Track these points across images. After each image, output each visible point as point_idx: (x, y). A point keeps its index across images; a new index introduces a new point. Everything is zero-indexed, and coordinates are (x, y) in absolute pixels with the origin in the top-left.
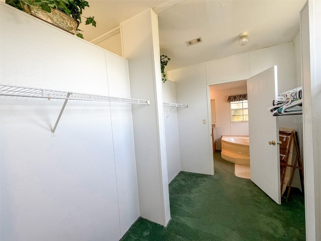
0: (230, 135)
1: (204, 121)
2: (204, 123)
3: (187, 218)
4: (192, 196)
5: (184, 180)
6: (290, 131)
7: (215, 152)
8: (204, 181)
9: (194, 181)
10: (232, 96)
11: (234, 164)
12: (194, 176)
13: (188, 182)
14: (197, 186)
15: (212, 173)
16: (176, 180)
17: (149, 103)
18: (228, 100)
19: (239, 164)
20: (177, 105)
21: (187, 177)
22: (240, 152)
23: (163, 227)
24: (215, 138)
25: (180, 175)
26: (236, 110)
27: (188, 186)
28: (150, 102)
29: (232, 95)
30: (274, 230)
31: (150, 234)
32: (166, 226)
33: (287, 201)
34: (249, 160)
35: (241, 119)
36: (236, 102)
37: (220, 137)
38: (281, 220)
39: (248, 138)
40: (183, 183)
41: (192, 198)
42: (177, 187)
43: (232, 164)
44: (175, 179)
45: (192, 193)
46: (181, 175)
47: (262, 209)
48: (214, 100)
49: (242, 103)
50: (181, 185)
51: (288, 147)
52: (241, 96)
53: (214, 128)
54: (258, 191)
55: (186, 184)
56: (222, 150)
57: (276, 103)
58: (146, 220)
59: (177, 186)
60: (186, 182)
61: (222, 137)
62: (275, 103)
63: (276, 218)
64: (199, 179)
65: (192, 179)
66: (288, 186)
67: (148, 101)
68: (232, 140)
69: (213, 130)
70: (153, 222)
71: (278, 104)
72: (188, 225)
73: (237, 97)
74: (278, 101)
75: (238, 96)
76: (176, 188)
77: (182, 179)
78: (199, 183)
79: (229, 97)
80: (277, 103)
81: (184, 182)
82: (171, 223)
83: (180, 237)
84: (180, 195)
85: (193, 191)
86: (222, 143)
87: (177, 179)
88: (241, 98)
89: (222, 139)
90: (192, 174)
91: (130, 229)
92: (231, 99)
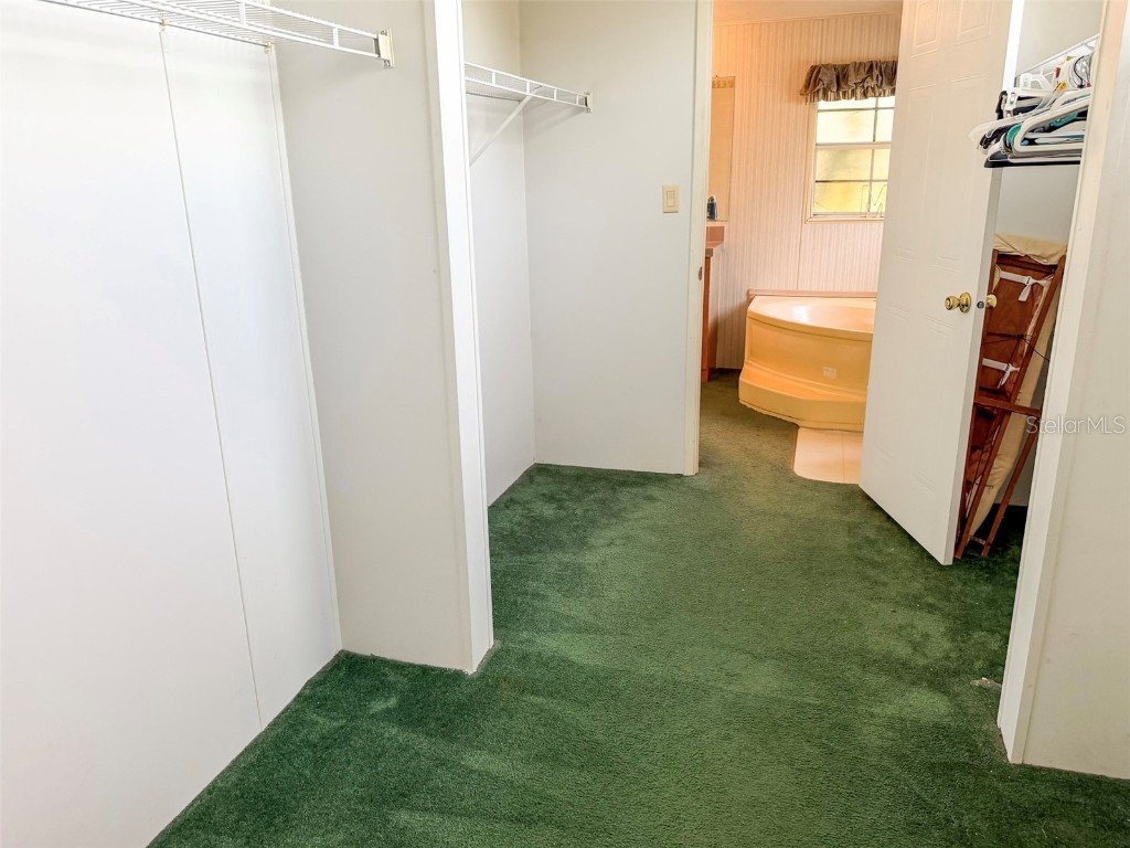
0: (791, 287)
1: (670, 193)
2: (671, 210)
3: (566, 636)
4: (590, 559)
5: (551, 498)
6: (1052, 256)
7: (710, 379)
8: (650, 499)
9: (603, 502)
10: (826, 66)
11: (798, 427)
12: (603, 482)
13: (575, 507)
14: (614, 521)
15: (688, 466)
16: (512, 500)
17: (385, 54)
18: (807, 86)
19: (820, 429)
20: (528, 86)
21: (566, 487)
22: (830, 372)
23: (457, 676)
24: (719, 307)
25: (532, 482)
26: (841, 150)
27: (572, 521)
28: (395, 46)
29: (831, 61)
30: (916, 647)
31: (400, 706)
32: (471, 669)
33: (984, 554)
34: (861, 407)
35: (856, 202)
36: (843, 103)
37: (744, 299)
38: (946, 616)
39: (871, 304)
40: (548, 511)
41: (589, 564)
42: (516, 528)
43: (786, 429)
44: (508, 497)
45: (591, 548)
46: (539, 479)
47: (885, 584)
48: (732, 84)
49: (876, 109)
50: (534, 520)
51: (1029, 332)
52: (876, 72)
53: (716, 250)
54: (879, 527)
55: (563, 513)
56: (745, 367)
57: (1011, 108)
58: (374, 659)
59: (520, 524)
60: (560, 508)
61: (750, 301)
62: (1007, 107)
63: (931, 608)
64: (625, 495)
65: (593, 492)
66: (1000, 501)
67: (382, 39)
68: (801, 313)
69: (707, 259)
70: (411, 665)
71: (1016, 112)
72: (574, 658)
73: (851, 69)
74: (1020, 99)
75: (858, 66)
76: (513, 532)
77: (544, 495)
78: (625, 508)
79: (813, 68)
80: (1014, 106)
81: (554, 506)
82: (494, 658)
83: (540, 700)
84: (534, 558)
85: (599, 538)
86: (752, 330)
87: (514, 496)
88: (872, 83)
89: (752, 308)
90: (590, 473)
91: (299, 696)
92: (820, 86)
